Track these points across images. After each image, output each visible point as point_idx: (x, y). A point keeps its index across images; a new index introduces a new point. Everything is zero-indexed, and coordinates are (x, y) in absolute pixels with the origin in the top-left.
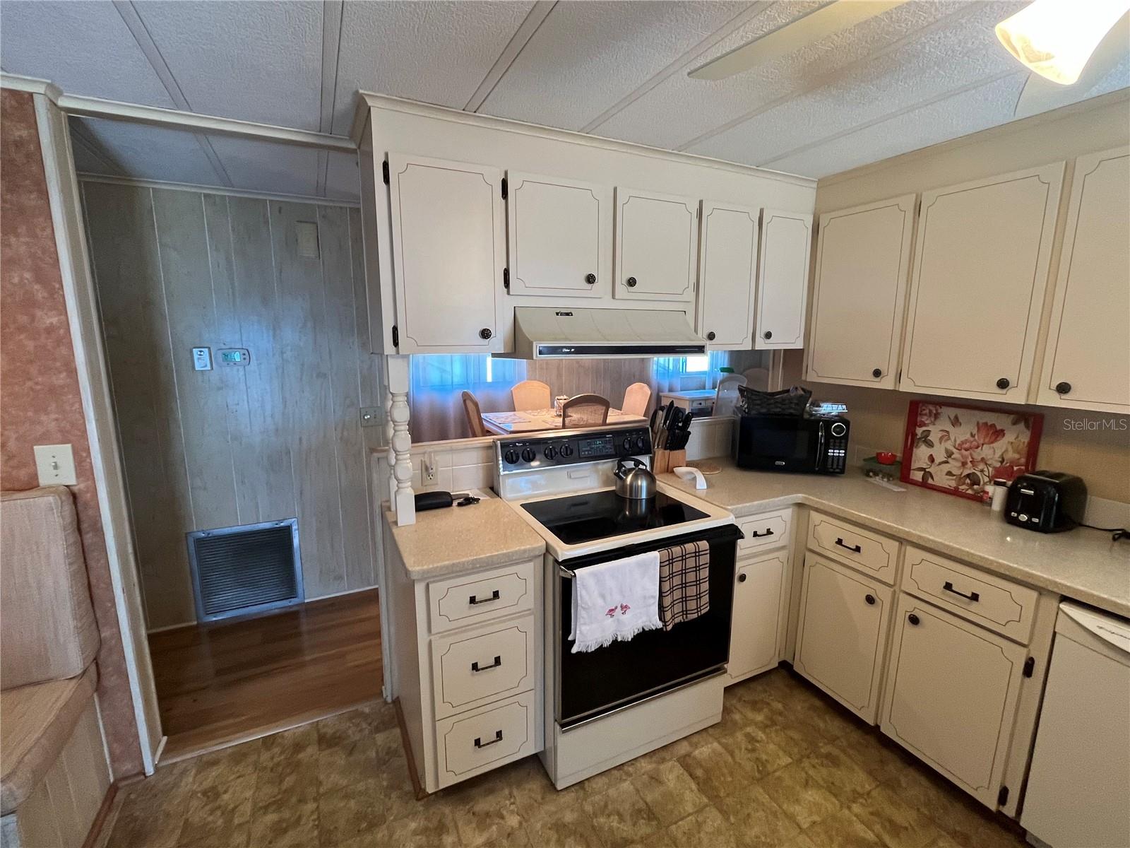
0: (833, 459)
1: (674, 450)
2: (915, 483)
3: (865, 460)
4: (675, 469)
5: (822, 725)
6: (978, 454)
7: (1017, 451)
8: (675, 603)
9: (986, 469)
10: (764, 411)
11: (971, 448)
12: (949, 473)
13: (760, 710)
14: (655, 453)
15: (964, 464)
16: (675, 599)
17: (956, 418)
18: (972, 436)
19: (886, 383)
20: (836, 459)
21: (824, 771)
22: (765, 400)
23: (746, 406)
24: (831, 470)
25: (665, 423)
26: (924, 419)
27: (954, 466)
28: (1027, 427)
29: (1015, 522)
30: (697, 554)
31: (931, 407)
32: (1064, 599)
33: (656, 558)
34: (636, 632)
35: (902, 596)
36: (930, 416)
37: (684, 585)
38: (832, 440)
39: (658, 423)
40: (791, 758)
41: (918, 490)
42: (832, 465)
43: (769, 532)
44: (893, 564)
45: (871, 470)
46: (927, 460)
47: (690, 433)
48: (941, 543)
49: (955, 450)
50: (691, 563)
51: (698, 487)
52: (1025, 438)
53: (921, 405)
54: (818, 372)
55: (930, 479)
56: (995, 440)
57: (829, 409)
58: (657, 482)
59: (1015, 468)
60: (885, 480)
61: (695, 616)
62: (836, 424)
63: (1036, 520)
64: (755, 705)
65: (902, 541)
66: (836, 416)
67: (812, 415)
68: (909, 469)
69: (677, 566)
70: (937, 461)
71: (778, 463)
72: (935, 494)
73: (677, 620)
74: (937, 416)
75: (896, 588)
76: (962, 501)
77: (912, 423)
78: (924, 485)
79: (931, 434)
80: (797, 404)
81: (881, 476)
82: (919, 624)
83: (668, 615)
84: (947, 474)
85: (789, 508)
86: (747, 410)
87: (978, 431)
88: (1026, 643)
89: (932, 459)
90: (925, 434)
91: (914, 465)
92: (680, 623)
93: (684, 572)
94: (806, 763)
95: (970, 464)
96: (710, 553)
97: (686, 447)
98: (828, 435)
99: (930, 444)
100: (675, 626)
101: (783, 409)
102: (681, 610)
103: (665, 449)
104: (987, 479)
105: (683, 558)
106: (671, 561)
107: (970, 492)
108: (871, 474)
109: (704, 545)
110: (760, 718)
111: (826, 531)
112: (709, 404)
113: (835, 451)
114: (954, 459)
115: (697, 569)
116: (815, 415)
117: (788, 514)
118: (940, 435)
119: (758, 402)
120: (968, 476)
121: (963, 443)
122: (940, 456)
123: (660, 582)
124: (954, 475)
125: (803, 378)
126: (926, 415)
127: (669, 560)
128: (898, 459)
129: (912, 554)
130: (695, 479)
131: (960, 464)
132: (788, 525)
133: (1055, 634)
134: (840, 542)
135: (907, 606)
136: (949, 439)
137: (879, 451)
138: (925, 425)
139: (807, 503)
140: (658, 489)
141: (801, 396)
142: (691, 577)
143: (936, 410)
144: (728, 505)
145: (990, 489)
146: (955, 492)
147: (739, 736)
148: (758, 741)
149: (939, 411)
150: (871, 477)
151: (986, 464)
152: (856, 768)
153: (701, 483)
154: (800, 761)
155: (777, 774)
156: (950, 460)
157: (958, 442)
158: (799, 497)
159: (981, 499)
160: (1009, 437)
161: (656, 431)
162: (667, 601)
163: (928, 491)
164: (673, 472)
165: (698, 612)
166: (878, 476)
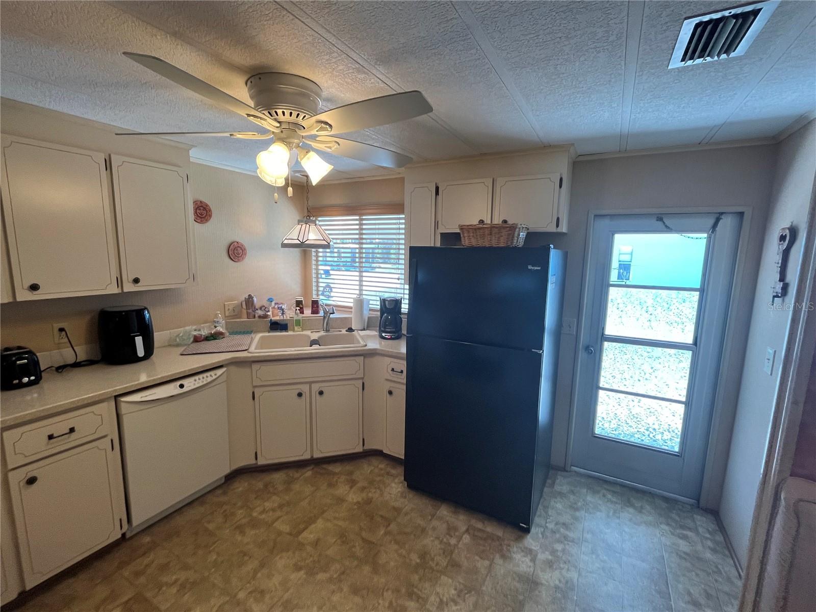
32: (118, 397)
35: (11, 473)
48: (37, 412)
88: (108, 433)
129: (11, 435)
135: (19, 477)
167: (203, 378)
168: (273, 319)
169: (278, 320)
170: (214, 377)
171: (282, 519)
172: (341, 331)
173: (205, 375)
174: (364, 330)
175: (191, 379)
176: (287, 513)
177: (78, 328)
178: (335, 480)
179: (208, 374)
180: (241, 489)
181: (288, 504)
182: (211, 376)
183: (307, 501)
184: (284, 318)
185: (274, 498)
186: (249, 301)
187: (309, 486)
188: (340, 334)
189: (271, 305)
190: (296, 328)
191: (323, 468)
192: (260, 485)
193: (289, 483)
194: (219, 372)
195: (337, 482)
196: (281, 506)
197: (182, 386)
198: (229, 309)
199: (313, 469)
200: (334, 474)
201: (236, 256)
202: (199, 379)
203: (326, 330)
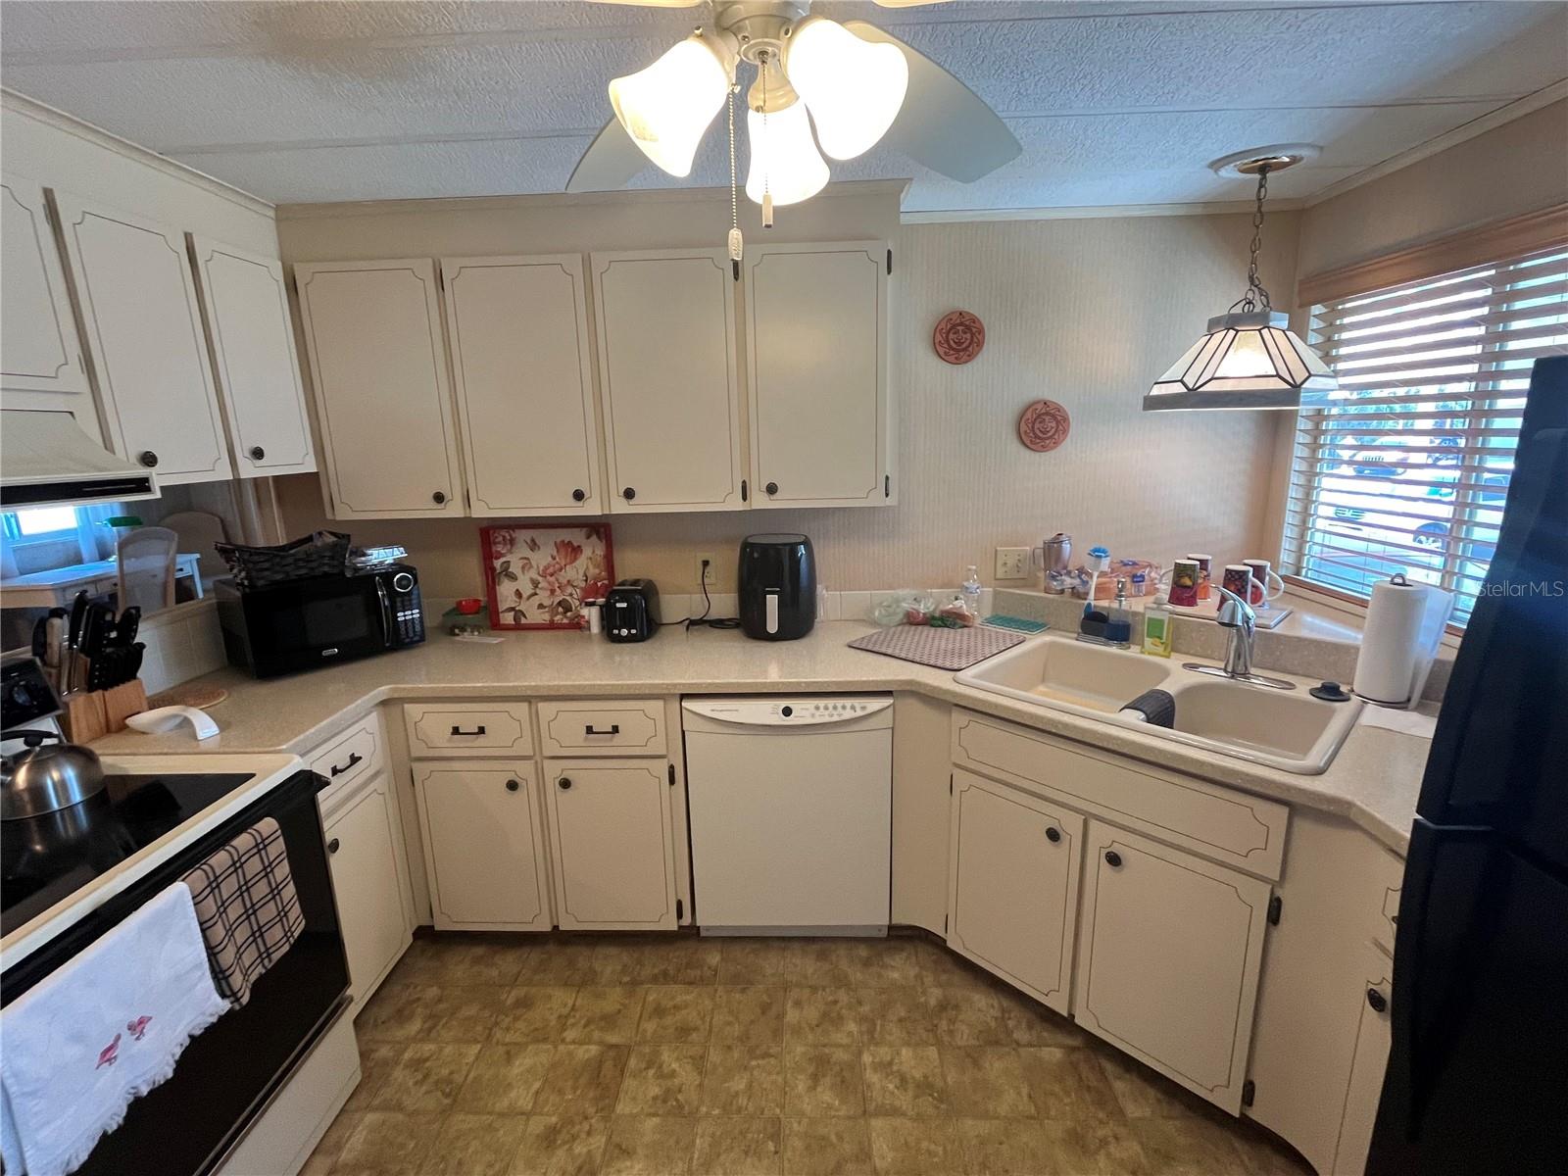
0: (406, 624)
1: (112, 686)
2: (507, 628)
3: (444, 615)
4: (129, 721)
5: (494, 973)
6: (564, 577)
7: (597, 566)
8: (241, 950)
9: (574, 592)
10: (279, 577)
11: (555, 572)
12: (541, 606)
13: (410, 1017)
14: (67, 705)
15: (553, 592)
16: (239, 945)
17: (533, 540)
18: (554, 559)
19: (453, 510)
20: (410, 624)
21: (521, 1025)
22: (278, 560)
23: (243, 574)
24: (407, 640)
25: (73, 639)
26: (499, 548)
27: (543, 597)
28: (599, 538)
29: (619, 640)
30: (260, 846)
31: (504, 533)
32: (683, 697)
33: (181, 894)
34: (178, 1052)
35: (546, 762)
36: (505, 544)
37: (250, 912)
38: (399, 599)
39: (55, 644)
40: (479, 1042)
41: (512, 635)
42: (407, 633)
43: (354, 760)
44: (527, 733)
45: (454, 627)
46: (515, 598)
47: (142, 646)
48: (572, 686)
49: (540, 579)
50: (254, 866)
51: (201, 735)
52: (600, 551)
53: (491, 532)
54: (351, 505)
55: (523, 618)
56: (575, 559)
57: (381, 556)
58: (102, 759)
59: (599, 584)
60: (476, 633)
61: (286, 948)
62: (398, 576)
63: (633, 631)
64: (401, 1016)
65: (531, 699)
66: (392, 564)
67: (357, 570)
68: (497, 613)
69: (229, 887)
70: (525, 596)
71: (325, 653)
72: (532, 634)
73: (253, 978)
74: (512, 542)
75: (538, 758)
76: (561, 633)
77: (488, 557)
78: (518, 627)
79: (512, 564)
80: (332, 558)
81: (469, 630)
82: (572, 787)
83: (237, 980)
84: (538, 608)
85: (371, 712)
86: (246, 582)
87: (558, 552)
88: (664, 753)
89: (519, 594)
90: (505, 565)
91: (502, 607)
92: (261, 977)
93: (244, 889)
94: (498, 1034)
95: (558, 591)
96: (283, 833)
97: (139, 675)
98: (392, 594)
99: (513, 578)
100: (256, 988)
101: (312, 569)
102: (257, 955)
103: (91, 688)
104: (578, 603)
105: (237, 866)
106: (214, 884)
107: (565, 621)
108: (457, 631)
109: (268, 825)
110: (414, 1027)
111: (432, 724)
112: (105, 588)
113: (406, 613)
114: (541, 589)
115: (267, 870)
116: (361, 569)
117: (372, 721)
118: (521, 563)
119: (267, 565)
120: (559, 603)
121: (546, 568)
122: (527, 590)
123: (203, 931)
124: (545, 607)
125: (329, 516)
126: (499, 543)
127: (210, 884)
128: (482, 604)
129: (546, 709)
130: (187, 723)
131: (549, 593)
132: (377, 738)
133: (683, 732)
134: (456, 731)
135: (554, 771)
136: (531, 567)
137: (458, 599)
138: (502, 555)
139: (396, 695)
140: (107, 772)
141: (335, 545)
142: (261, 889)
143: (510, 536)
144: (279, 745)
145: (585, 612)
146: (551, 626)
147: (399, 1074)
148: (427, 1060)
149: (514, 536)
150: (458, 635)
151: (574, 587)
152: (549, 990)
153: (205, 726)
154: (489, 1037)
155: (472, 1075)
156: (538, 591)
157: (541, 568)
158: (383, 691)
159: (578, 625)
160: (587, 552)
161: (55, 660)
162: (227, 958)
163: (523, 633)
164: (126, 727)
165: (288, 940)
166: (465, 631)
167: (835, 708)
168: (1093, 602)
169: (1104, 608)
170: (860, 713)
171: (898, 1122)
172: (1291, 686)
173: (840, 702)
174: (1401, 705)
175: (809, 704)
176: (919, 1118)
177: (726, 562)
178: (1100, 1133)
179: (848, 702)
180: (896, 975)
181: (942, 1096)
182: (853, 708)
183: (984, 1127)
184: (1123, 608)
185: (932, 1052)
186: (1052, 550)
187: (1025, 1091)
188: (1287, 699)
189: (1096, 566)
190: (1148, 641)
191: (1102, 1071)
192: (934, 995)
193: (993, 1039)
194: (874, 704)
195: (1104, 1143)
196: (924, 1087)
197: (787, 712)
198: (1005, 564)
199: (1073, 1049)
200: (1119, 1114)
201: (1037, 437)
202: (826, 708)
203: (1233, 672)
